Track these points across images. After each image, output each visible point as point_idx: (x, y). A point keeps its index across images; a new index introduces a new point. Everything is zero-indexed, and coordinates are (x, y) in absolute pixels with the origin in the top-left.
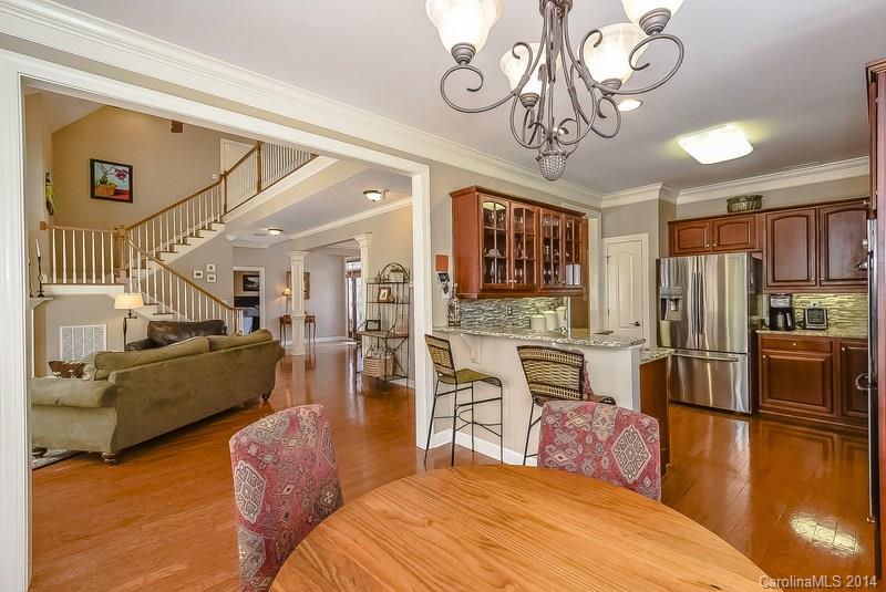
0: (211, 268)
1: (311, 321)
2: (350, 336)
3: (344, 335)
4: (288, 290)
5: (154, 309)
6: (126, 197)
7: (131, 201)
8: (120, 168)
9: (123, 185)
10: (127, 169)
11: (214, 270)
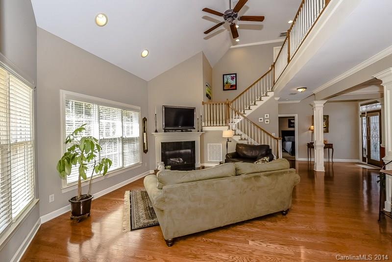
0: (267, 116)
1: (329, 148)
2: (364, 159)
3: (358, 158)
4: (312, 127)
5: (239, 137)
6: (234, 87)
7: (236, 89)
8: (232, 76)
9: (233, 83)
10: (235, 75)
11: (268, 117)
